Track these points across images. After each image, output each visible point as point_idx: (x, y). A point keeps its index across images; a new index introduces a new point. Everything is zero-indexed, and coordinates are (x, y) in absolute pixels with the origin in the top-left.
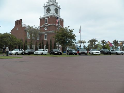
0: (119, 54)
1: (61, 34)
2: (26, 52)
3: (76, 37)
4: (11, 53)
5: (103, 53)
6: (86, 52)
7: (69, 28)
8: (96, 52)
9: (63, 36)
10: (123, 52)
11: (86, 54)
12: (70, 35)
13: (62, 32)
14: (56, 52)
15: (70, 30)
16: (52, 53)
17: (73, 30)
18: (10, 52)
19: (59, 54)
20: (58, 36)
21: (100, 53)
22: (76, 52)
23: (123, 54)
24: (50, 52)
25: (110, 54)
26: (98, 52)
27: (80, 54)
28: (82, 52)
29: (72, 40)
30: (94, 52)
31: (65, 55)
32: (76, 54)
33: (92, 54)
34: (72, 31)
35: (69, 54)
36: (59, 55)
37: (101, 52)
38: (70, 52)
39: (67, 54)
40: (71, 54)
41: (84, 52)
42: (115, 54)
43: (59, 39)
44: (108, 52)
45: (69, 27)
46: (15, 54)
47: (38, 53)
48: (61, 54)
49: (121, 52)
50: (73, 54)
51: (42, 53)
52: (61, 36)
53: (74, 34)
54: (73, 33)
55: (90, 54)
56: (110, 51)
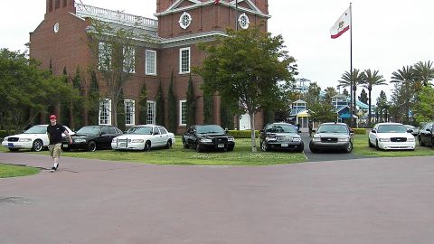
1: (225, 60)
2: (77, 141)
4: (15, 143)
6: (343, 137)
8: (393, 140)
9: (233, 68)
14: (206, 137)
17: (280, 37)
18: (10, 140)
19: (220, 147)
20: (212, 66)
21: (411, 143)
22: (297, 138)
24: (187, 137)
26: (404, 140)
28: (324, 139)
29: (282, 83)
30: (385, 140)
31: (249, 150)
32: (295, 148)
33: (375, 147)
35: (264, 147)
36: (221, 150)
41: (335, 140)
43: (218, 79)
46: (33, 149)
47: (130, 145)
48: (230, 147)
50: (284, 150)
51: (149, 142)
52: (226, 66)
55: (371, 146)
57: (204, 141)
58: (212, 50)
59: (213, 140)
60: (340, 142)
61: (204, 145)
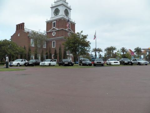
0: (143, 65)
1: (72, 41)
2: (30, 63)
3: (90, 44)
4: (12, 64)
5: (122, 63)
6: (102, 62)
7: (82, 34)
8: (115, 62)
9: (74, 43)
10: (147, 62)
11: (102, 65)
12: (83, 42)
13: (73, 38)
14: (66, 62)
15: (84, 36)
16: (61, 64)
17: (87, 35)
18: (10, 63)
19: (70, 64)
20: (68, 43)
22: (91, 62)
23: (146, 65)
24: (60, 63)
25: (132, 64)
26: (117, 62)
27: (95, 65)
28: (97, 62)
29: (86, 48)
31: (78, 66)
32: (90, 65)
33: (110, 65)
34: (85, 37)
36: (70, 66)
37: (120, 62)
38: (83, 62)
39: (80, 65)
40: (85, 65)
41: (100, 62)
42: (137, 65)
43: (70, 46)
44: (129, 62)
45: (82, 32)
46: (17, 66)
47: (45, 64)
48: (72, 65)
49: (145, 62)
50: (87, 65)
51: (50, 64)
52: (72, 43)
53: (88, 41)
54: (86, 39)
55: (107, 64)
56: (131, 61)
57: (66, 63)
58: (68, 39)
59: (68, 63)
60: (102, 63)
61: (66, 64)
